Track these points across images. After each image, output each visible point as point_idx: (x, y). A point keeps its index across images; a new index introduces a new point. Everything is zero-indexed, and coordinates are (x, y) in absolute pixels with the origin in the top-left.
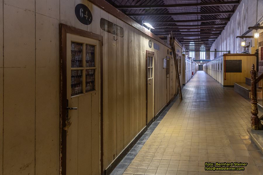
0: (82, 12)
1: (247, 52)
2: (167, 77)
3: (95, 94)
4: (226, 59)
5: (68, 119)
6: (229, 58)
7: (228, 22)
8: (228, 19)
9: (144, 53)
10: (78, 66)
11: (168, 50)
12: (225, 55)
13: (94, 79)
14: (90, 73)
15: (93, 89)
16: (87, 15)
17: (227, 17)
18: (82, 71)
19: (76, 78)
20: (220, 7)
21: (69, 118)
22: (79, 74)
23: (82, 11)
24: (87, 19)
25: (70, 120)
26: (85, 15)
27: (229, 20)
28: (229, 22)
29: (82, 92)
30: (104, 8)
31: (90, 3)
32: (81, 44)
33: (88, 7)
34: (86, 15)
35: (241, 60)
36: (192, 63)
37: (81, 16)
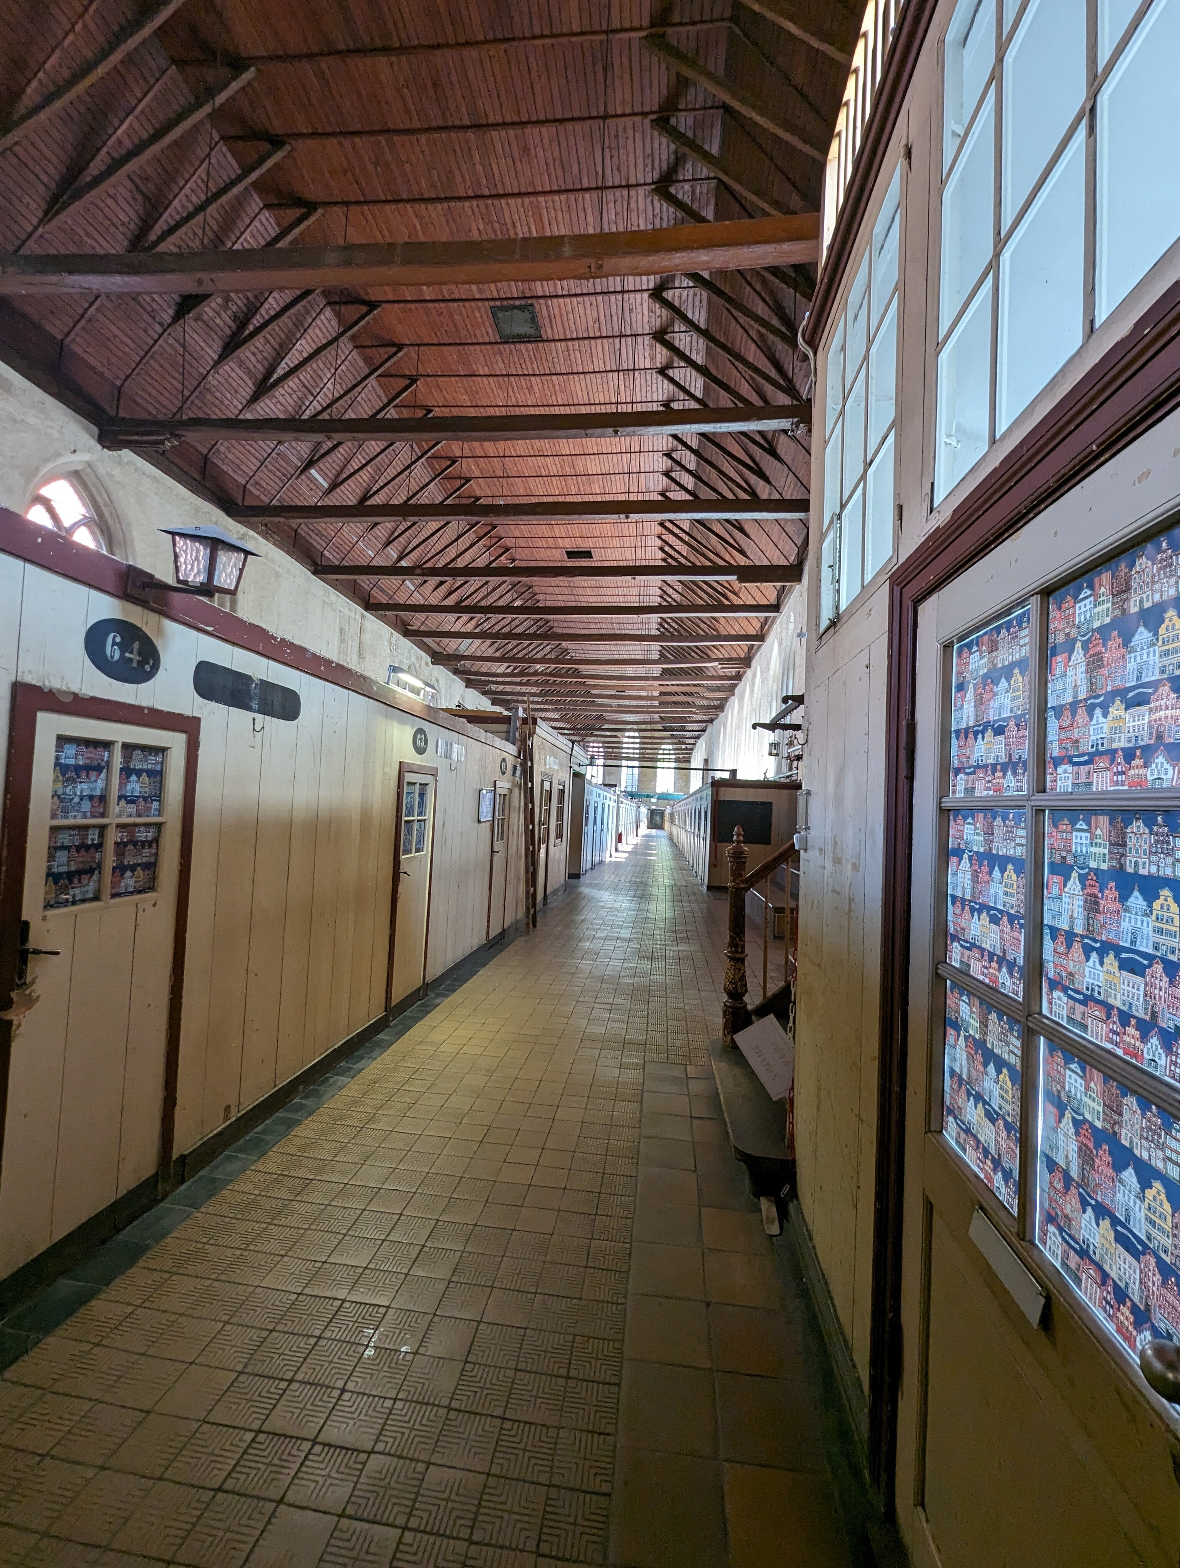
0: (114, 643)
1: (794, 778)
2: (492, 852)
3: (154, 905)
4: (721, 799)
5: (25, 983)
6: (728, 795)
7: (745, 672)
8: (746, 661)
9: (387, 770)
10: (89, 814)
11: (504, 760)
12: (716, 785)
13: (157, 854)
14: (143, 835)
15: (150, 886)
16: (135, 651)
17: (743, 656)
18: (103, 828)
19: (78, 851)
20: (723, 621)
21: (29, 980)
22: (93, 840)
23: (118, 639)
24: (135, 665)
25: (33, 987)
26: (127, 655)
27: (749, 666)
28: (749, 673)
29: (96, 898)
30: (210, 629)
31: (153, 617)
32: (107, 745)
33: (144, 629)
34: (131, 652)
35: (771, 803)
36: (618, 802)
37: (112, 657)
